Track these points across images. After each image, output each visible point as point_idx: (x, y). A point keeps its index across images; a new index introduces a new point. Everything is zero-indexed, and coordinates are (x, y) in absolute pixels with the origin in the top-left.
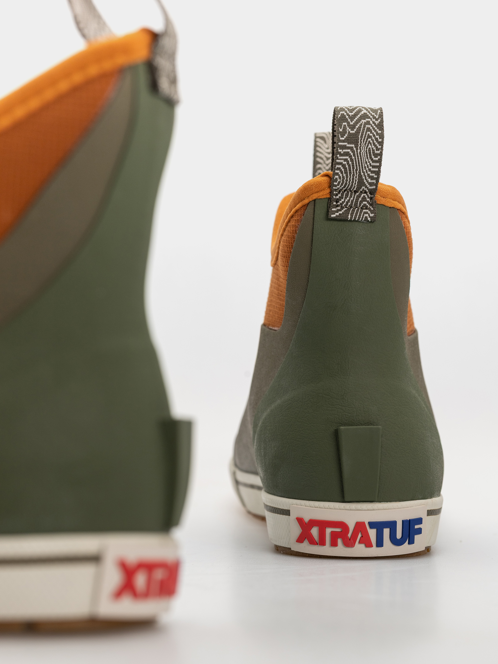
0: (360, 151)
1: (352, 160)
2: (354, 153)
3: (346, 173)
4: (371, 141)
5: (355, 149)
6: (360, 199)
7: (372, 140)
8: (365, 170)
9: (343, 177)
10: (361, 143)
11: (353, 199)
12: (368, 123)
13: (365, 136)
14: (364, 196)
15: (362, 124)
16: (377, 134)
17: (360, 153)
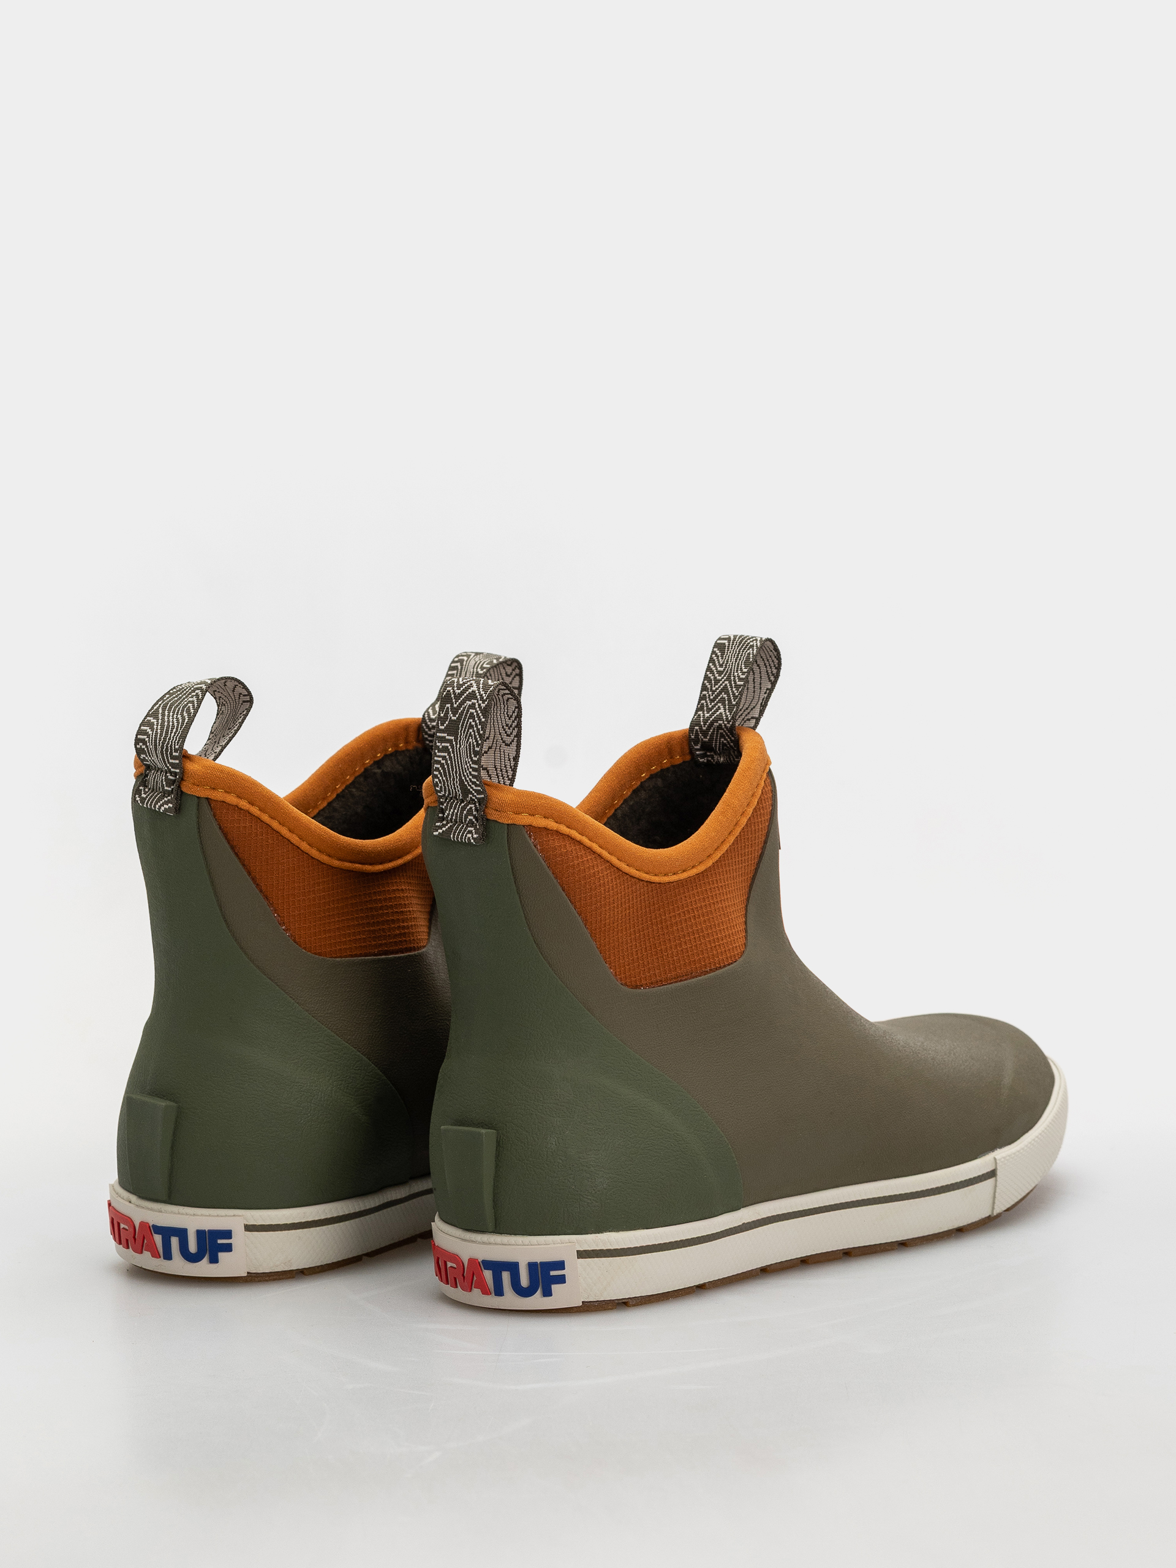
0: (460, 746)
1: (450, 758)
2: (453, 748)
3: (446, 776)
4: (473, 733)
5: (454, 743)
6: (465, 812)
7: (474, 731)
8: (465, 774)
9: (443, 780)
10: (461, 735)
11: (458, 812)
12: (473, 706)
13: (466, 726)
14: (471, 808)
15: (465, 707)
16: (481, 723)
17: (459, 749)
